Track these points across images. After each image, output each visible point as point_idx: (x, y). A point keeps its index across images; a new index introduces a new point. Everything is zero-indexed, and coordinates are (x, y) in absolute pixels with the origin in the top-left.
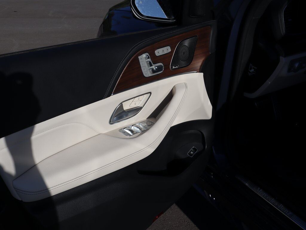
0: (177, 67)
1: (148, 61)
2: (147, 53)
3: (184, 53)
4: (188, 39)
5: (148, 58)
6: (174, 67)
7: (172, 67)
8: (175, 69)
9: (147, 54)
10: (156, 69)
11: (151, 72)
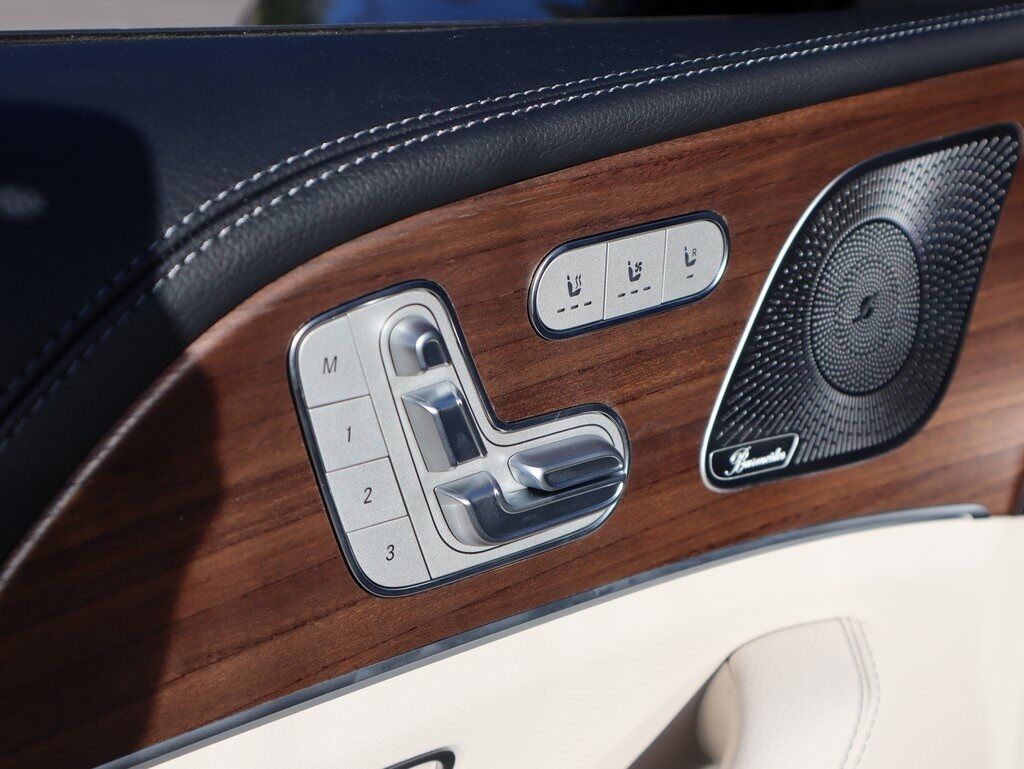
0: (778, 455)
1: (423, 396)
2: (422, 295)
3: (866, 307)
4: (927, 161)
5: (434, 355)
6: (741, 461)
7: (721, 463)
8: (753, 479)
9: (423, 304)
10: (533, 491)
11: (464, 524)
